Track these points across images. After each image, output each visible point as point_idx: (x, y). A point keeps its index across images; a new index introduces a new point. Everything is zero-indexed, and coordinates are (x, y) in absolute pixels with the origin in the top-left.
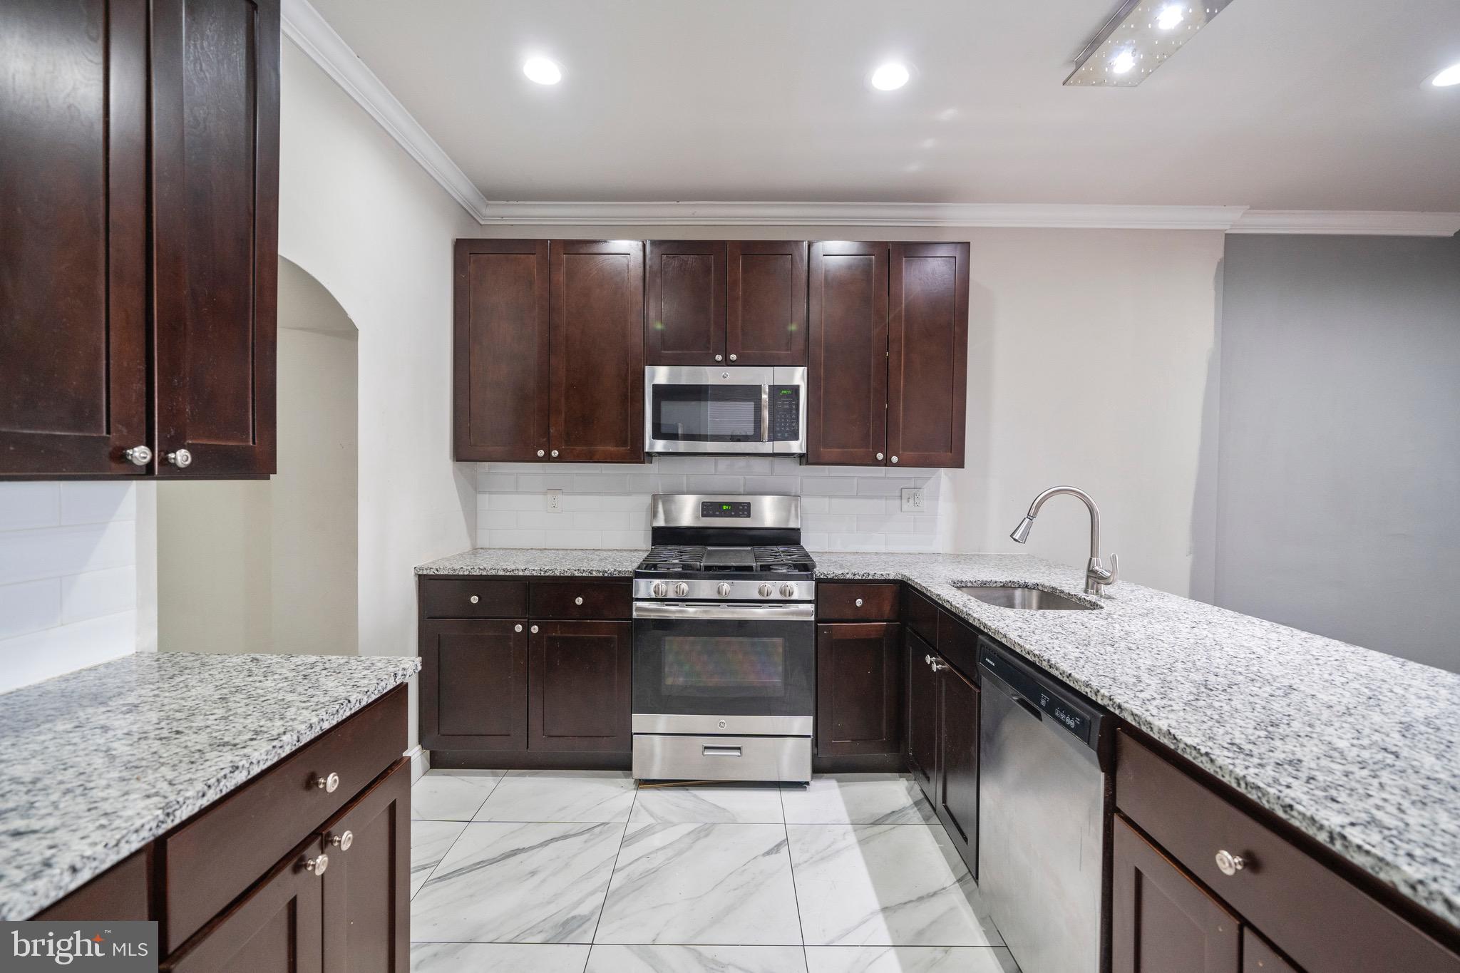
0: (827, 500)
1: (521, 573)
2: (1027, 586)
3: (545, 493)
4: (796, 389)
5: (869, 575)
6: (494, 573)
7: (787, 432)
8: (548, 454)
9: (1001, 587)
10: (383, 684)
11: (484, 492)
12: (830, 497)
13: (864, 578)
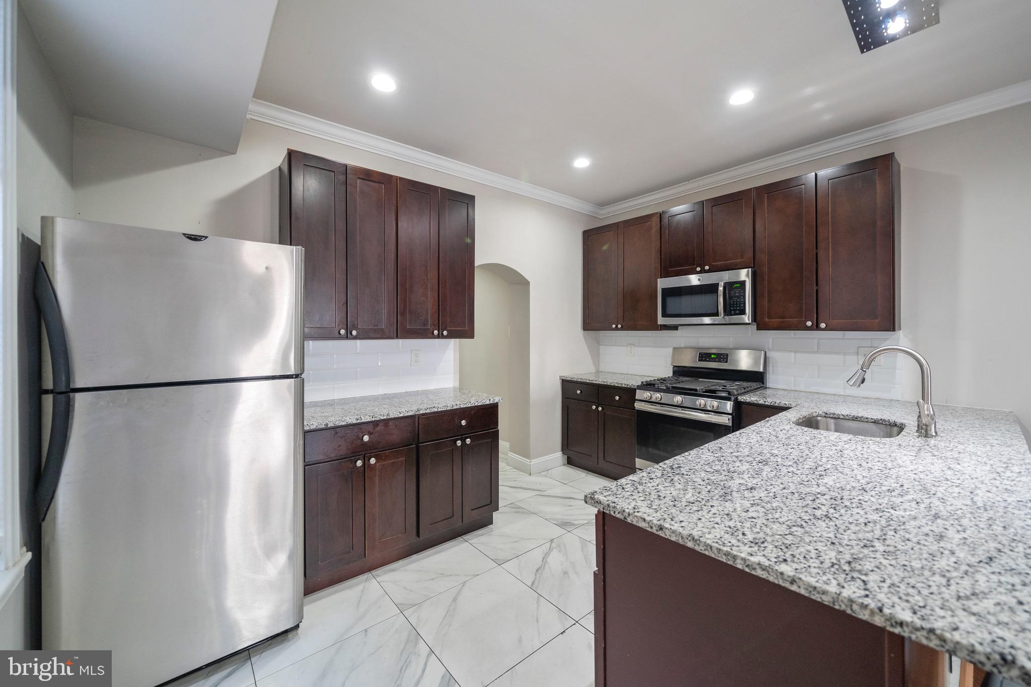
0: (793, 354)
1: (595, 382)
2: (896, 425)
3: (627, 346)
4: (743, 283)
5: (775, 403)
6: (585, 381)
7: (738, 310)
8: (617, 326)
9: (872, 422)
10: (484, 401)
11: (603, 345)
12: (795, 352)
13: (772, 404)
